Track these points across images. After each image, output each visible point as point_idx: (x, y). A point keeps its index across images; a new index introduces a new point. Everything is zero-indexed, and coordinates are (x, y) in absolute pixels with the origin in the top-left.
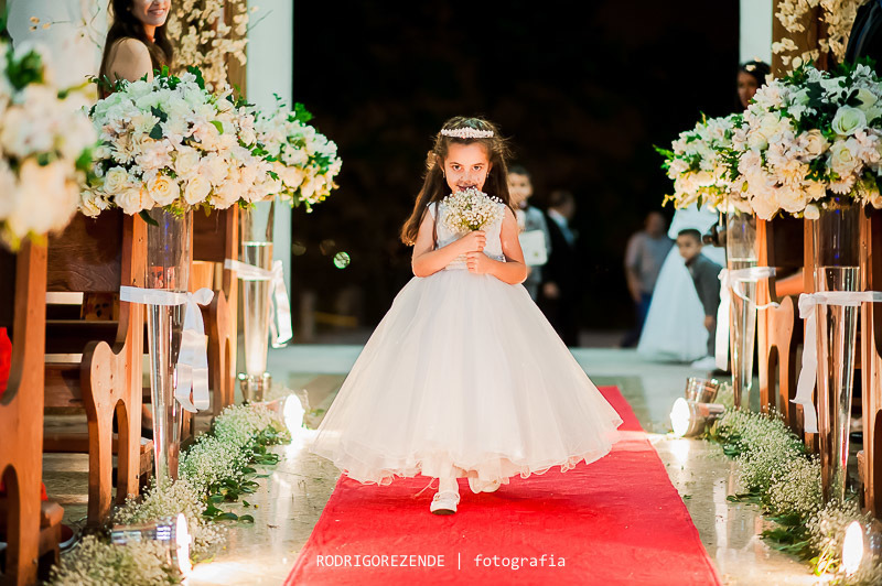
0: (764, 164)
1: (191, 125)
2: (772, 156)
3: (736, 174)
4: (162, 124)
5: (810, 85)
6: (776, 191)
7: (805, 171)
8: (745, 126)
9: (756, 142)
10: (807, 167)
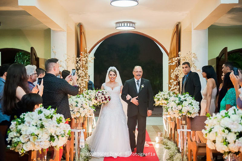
1: (82, 104)
2: (173, 109)
4: (77, 104)
5: (179, 97)
6: (174, 114)
7: (178, 112)
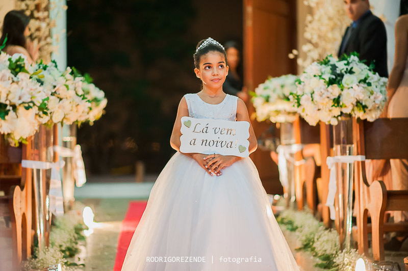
0: (312, 100)
2: (316, 97)
3: (299, 105)
5: (331, 65)
6: (318, 112)
7: (331, 103)
8: (302, 83)
9: (308, 91)
10: (332, 101)
